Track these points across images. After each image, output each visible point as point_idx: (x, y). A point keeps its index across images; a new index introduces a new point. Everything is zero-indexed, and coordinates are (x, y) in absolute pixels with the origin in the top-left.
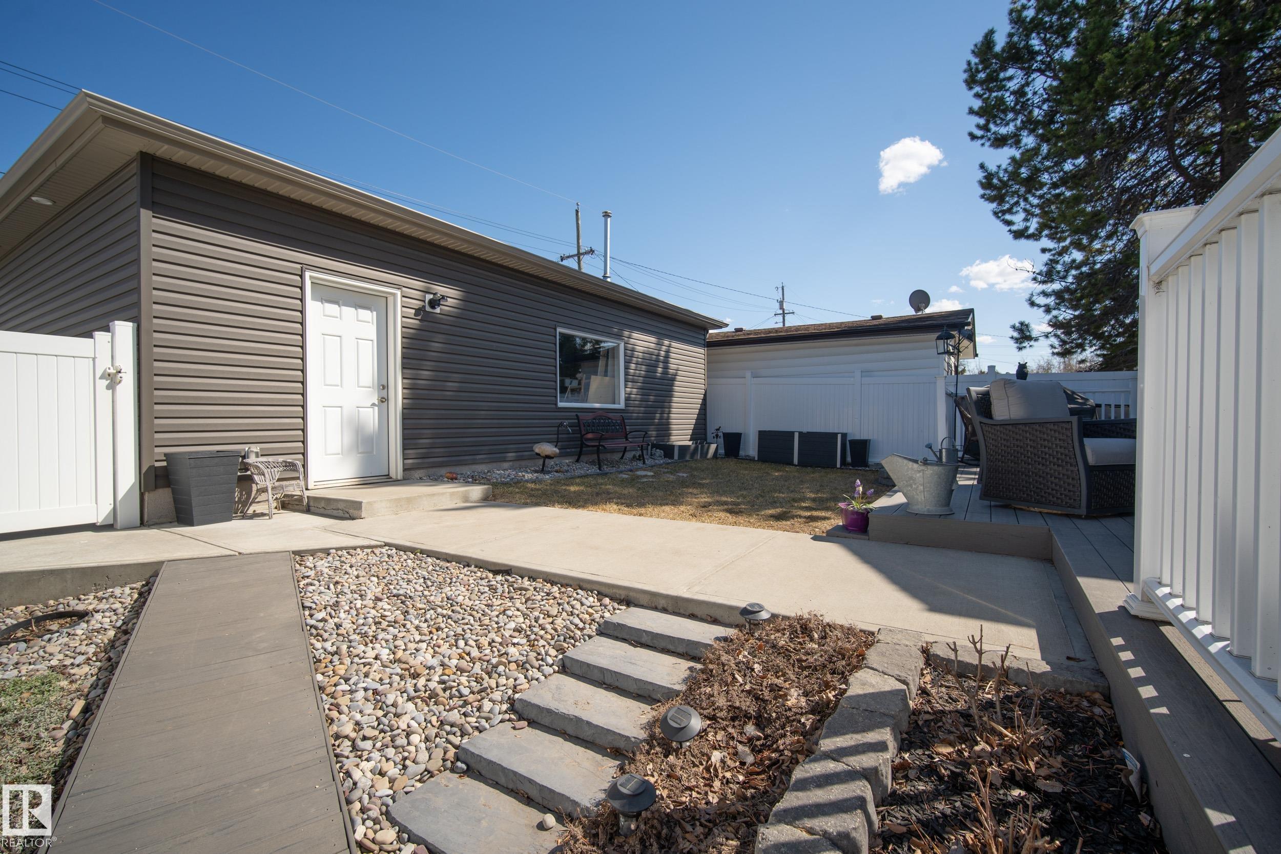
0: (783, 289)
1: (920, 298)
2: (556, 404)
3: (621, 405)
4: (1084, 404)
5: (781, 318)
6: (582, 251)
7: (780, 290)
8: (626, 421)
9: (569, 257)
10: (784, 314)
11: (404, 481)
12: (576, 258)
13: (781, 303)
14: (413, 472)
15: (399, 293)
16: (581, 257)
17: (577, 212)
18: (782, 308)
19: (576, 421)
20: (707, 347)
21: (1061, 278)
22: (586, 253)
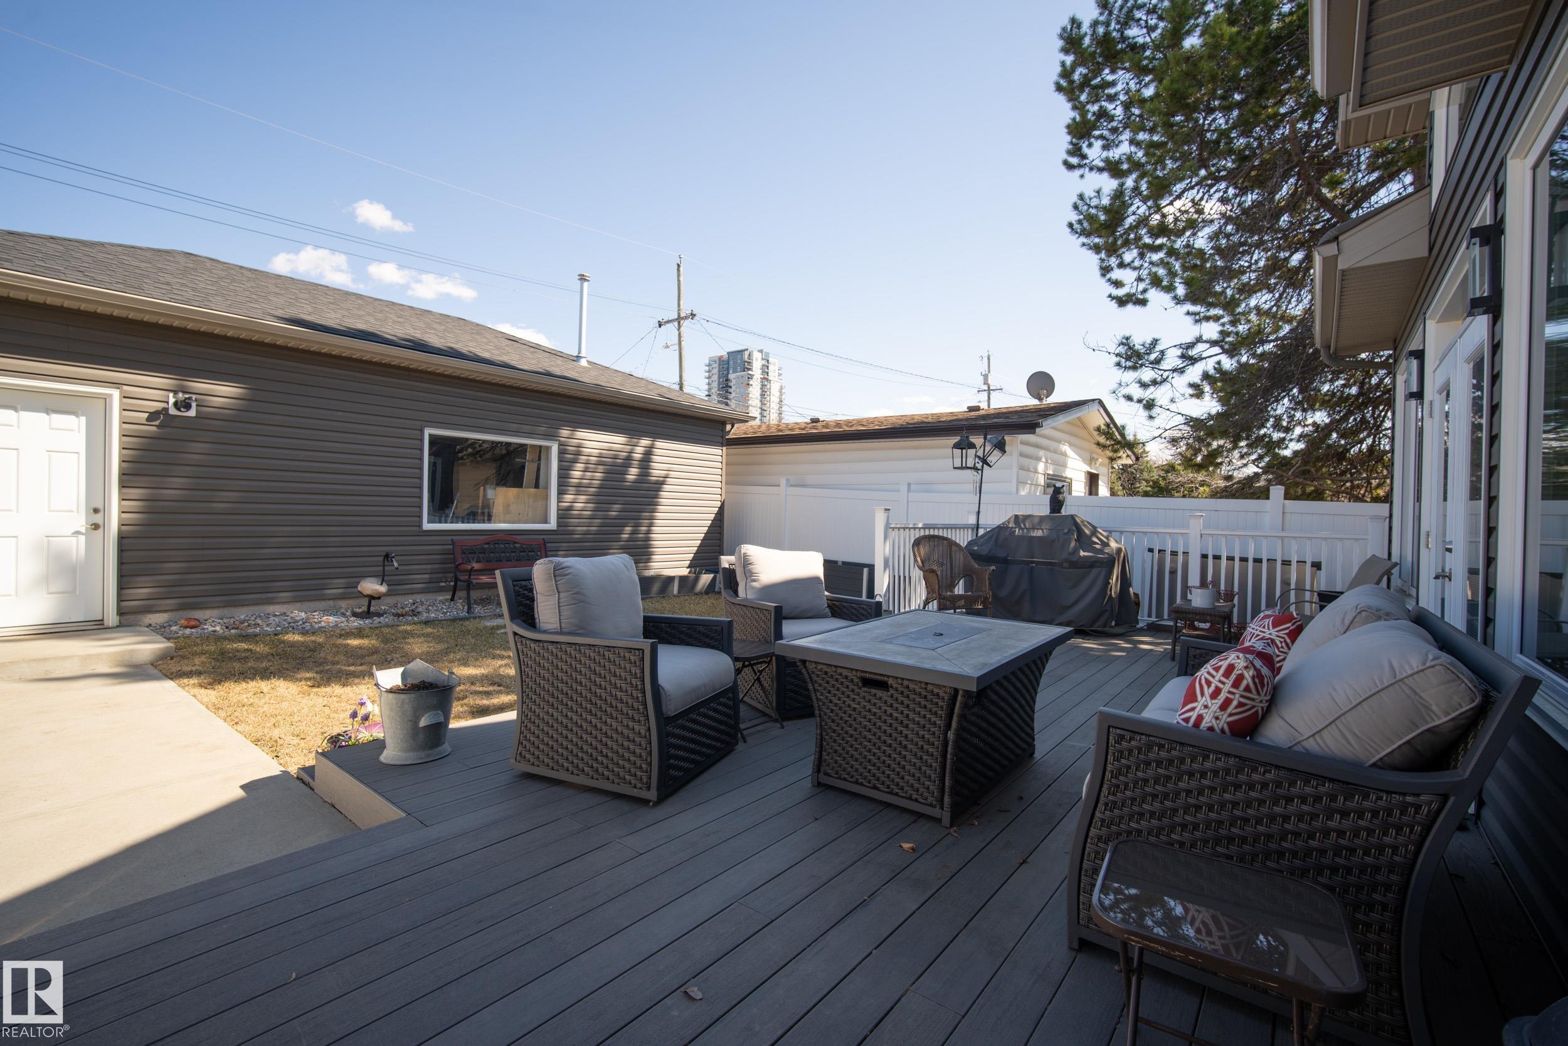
0: (989, 359)
1: (1041, 383)
2: (420, 525)
3: (552, 525)
4: (1101, 551)
5: (985, 394)
6: (683, 315)
7: (986, 360)
8: (548, 545)
9: (668, 322)
10: (989, 390)
11: (118, 629)
12: (676, 324)
13: (986, 377)
14: (139, 617)
15: (116, 394)
16: (682, 322)
17: (679, 266)
18: (986, 383)
19: (451, 547)
20: (727, 445)
21: (1151, 363)
22: (686, 318)
